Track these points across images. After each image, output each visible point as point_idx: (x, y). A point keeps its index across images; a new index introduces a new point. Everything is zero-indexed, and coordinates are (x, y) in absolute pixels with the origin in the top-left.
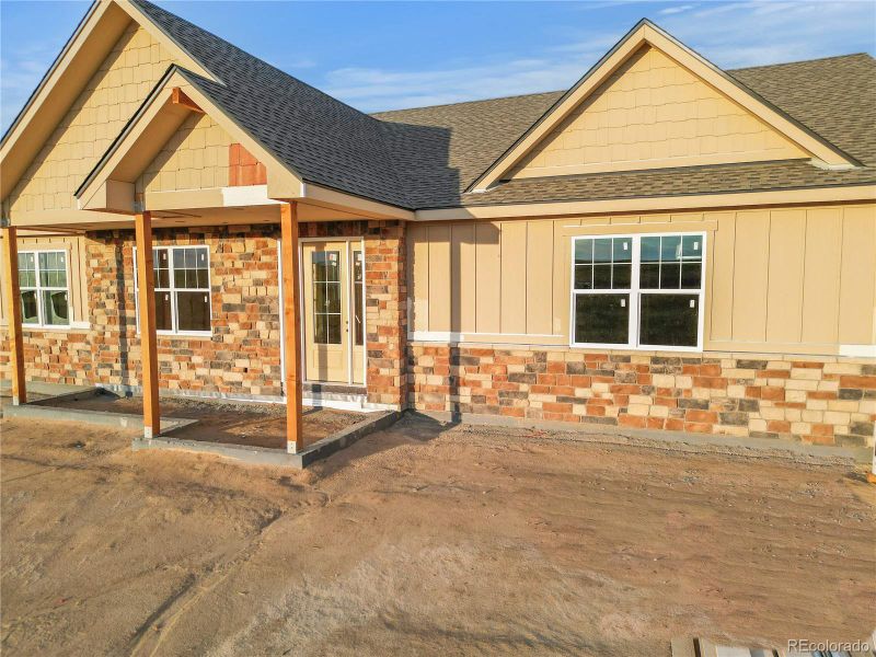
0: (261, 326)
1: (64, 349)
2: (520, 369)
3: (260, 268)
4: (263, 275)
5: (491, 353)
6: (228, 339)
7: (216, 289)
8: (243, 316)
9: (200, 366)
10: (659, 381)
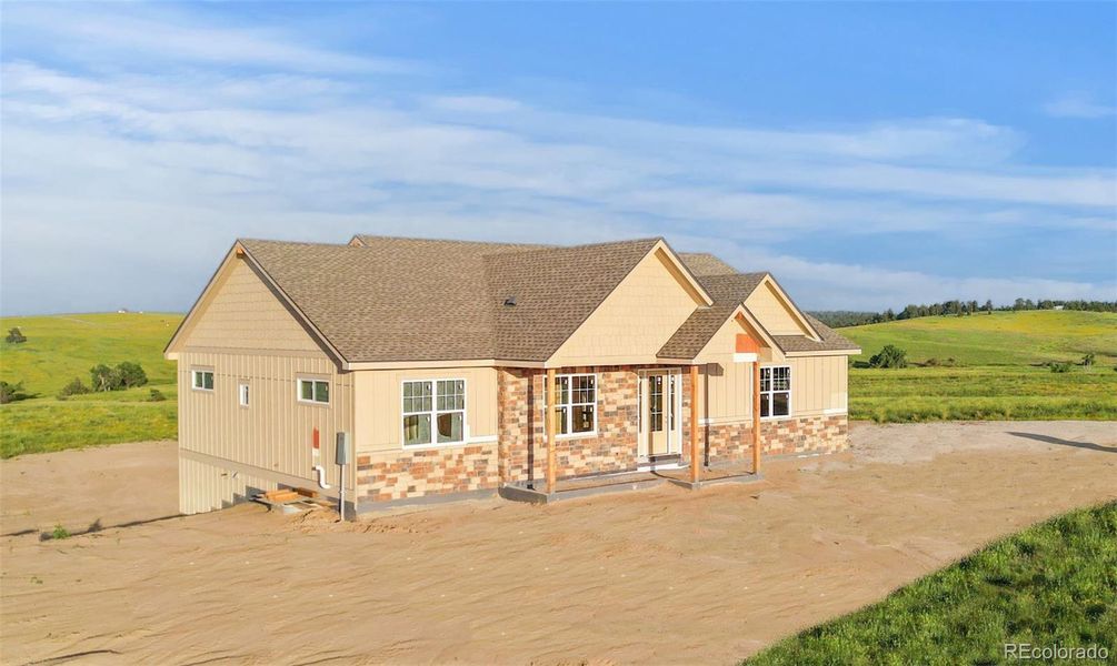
0: (627, 424)
1: (460, 461)
2: (735, 434)
3: (628, 388)
4: (629, 392)
5: (723, 427)
6: (607, 435)
7: (600, 403)
8: (617, 419)
9: (588, 456)
10: (780, 432)
